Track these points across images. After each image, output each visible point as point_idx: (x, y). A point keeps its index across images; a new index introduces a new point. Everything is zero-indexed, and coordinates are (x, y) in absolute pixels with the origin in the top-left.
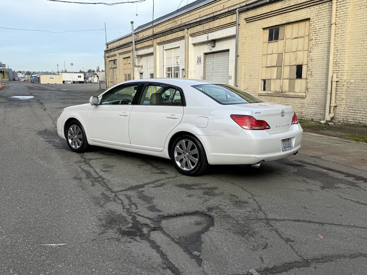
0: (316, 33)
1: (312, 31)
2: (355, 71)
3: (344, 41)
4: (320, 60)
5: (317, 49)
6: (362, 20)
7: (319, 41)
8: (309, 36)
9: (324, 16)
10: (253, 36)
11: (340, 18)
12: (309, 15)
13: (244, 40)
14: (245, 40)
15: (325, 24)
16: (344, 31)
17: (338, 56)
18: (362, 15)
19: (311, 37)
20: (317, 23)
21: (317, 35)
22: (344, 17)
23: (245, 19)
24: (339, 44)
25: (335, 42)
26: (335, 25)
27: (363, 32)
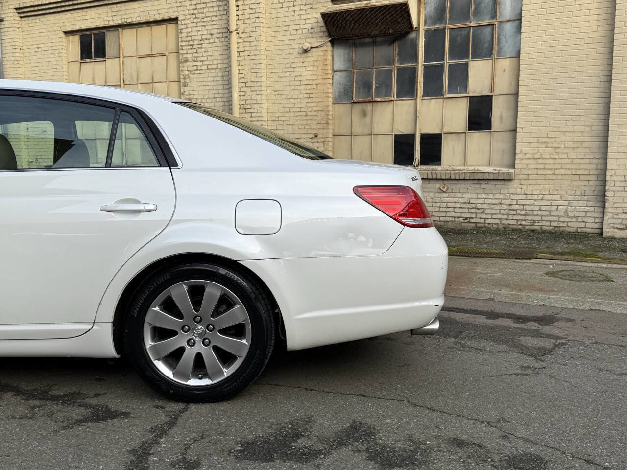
0: (195, 49)
1: (184, 43)
2: (282, 123)
3: (258, 66)
4: (208, 100)
5: (199, 80)
6: (286, 28)
7: (201, 63)
8: (179, 52)
9: (209, 17)
10: (39, 46)
11: (246, 21)
12: (174, 12)
13: (17, 55)
14: (21, 55)
15: (212, 32)
16: (256, 46)
17: (247, 94)
18: (287, 19)
19: (185, 56)
20: (194, 29)
21: (197, 53)
22: (254, 19)
23: (16, 9)
24: (247, 72)
25: (240, 67)
26: (237, 33)
27: (292, 52)
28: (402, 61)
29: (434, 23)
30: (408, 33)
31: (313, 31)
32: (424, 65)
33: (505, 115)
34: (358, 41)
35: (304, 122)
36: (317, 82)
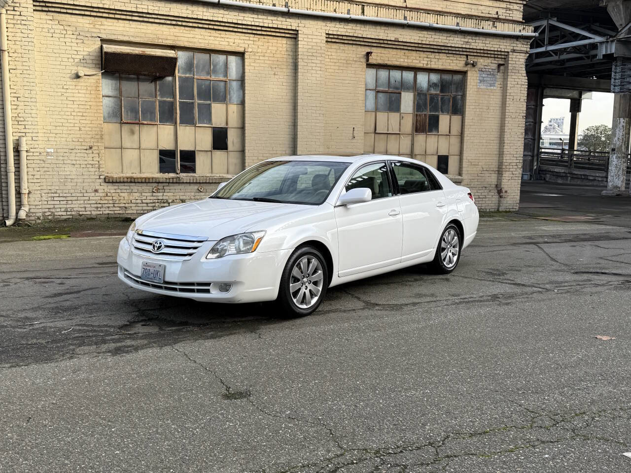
3: (32, 84)
11: (18, 43)
16: (29, 66)
18: (57, 47)
22: (27, 42)
24: (20, 87)
25: (12, 83)
26: (8, 52)
27: (64, 75)
28: (162, 96)
29: (185, 73)
30: (165, 77)
31: (85, 61)
32: (179, 101)
33: (235, 141)
34: (123, 76)
35: (78, 136)
36: (90, 103)
